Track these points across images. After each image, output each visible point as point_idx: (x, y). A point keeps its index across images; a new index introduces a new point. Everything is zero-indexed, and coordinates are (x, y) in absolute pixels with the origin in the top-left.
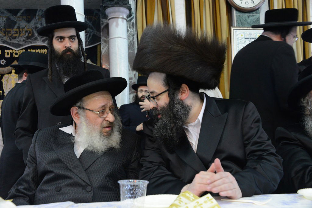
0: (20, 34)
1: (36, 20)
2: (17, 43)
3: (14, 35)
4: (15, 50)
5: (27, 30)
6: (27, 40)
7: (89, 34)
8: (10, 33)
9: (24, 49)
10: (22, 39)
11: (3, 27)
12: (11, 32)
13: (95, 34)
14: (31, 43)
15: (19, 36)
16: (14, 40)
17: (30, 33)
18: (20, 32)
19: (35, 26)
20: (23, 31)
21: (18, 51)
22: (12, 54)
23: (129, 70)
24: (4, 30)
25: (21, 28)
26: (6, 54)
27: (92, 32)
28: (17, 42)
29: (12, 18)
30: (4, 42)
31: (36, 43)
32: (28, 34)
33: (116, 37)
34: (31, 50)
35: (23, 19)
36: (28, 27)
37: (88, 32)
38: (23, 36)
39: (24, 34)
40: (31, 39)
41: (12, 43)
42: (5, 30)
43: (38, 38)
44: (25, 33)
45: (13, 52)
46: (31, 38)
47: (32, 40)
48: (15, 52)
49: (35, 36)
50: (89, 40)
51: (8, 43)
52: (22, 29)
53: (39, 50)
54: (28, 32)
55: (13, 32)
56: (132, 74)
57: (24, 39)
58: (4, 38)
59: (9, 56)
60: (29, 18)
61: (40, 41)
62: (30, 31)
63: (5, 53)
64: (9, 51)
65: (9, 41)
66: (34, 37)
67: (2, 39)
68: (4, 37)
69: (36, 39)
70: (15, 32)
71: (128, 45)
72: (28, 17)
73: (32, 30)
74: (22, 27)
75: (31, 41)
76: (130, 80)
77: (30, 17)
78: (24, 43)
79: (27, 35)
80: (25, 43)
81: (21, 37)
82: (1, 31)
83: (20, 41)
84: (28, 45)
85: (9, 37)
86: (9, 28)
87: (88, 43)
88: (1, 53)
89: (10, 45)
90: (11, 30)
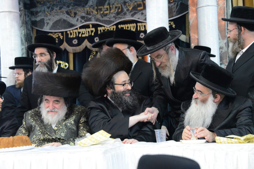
0: (110, 10)
2: (108, 20)
3: (105, 12)
4: (107, 27)
5: (117, 5)
6: (117, 16)
7: (176, 3)
8: (102, 11)
9: (115, 25)
10: (112, 16)
11: (95, 5)
12: (103, 10)
13: (183, 2)
14: (121, 18)
15: (110, 12)
16: (105, 17)
17: (119, 8)
18: (110, 8)
19: (124, 1)
20: (113, 7)
21: (109, 27)
23: (219, 39)
24: (96, 8)
25: (111, 4)
27: (180, 0)
28: (108, 19)
30: (97, 20)
31: (126, 18)
32: (118, 10)
33: (204, 5)
36: (117, 3)
38: (113, 13)
39: (114, 10)
40: (121, 15)
41: (104, 20)
42: (97, 7)
43: (127, 13)
45: (105, 29)
46: (121, 13)
47: (122, 15)
49: (124, 11)
50: (176, 10)
51: (100, 21)
53: (128, 24)
54: (118, 7)
55: (104, 10)
56: (222, 43)
57: (114, 15)
58: (97, 16)
61: (129, 16)
63: (98, 30)
64: (102, 28)
65: (101, 19)
66: (124, 12)
67: (95, 17)
69: (125, 14)
71: (218, 12)
73: (121, 6)
74: (112, 3)
75: (120, 16)
76: (221, 50)
78: (114, 19)
79: (117, 11)
80: (115, 19)
81: (112, 13)
82: (94, 10)
83: (111, 18)
84: (118, 20)
85: (101, 15)
86: (101, 6)
87: (176, 13)
88: (94, 31)
89: (102, 22)
90: (102, 7)
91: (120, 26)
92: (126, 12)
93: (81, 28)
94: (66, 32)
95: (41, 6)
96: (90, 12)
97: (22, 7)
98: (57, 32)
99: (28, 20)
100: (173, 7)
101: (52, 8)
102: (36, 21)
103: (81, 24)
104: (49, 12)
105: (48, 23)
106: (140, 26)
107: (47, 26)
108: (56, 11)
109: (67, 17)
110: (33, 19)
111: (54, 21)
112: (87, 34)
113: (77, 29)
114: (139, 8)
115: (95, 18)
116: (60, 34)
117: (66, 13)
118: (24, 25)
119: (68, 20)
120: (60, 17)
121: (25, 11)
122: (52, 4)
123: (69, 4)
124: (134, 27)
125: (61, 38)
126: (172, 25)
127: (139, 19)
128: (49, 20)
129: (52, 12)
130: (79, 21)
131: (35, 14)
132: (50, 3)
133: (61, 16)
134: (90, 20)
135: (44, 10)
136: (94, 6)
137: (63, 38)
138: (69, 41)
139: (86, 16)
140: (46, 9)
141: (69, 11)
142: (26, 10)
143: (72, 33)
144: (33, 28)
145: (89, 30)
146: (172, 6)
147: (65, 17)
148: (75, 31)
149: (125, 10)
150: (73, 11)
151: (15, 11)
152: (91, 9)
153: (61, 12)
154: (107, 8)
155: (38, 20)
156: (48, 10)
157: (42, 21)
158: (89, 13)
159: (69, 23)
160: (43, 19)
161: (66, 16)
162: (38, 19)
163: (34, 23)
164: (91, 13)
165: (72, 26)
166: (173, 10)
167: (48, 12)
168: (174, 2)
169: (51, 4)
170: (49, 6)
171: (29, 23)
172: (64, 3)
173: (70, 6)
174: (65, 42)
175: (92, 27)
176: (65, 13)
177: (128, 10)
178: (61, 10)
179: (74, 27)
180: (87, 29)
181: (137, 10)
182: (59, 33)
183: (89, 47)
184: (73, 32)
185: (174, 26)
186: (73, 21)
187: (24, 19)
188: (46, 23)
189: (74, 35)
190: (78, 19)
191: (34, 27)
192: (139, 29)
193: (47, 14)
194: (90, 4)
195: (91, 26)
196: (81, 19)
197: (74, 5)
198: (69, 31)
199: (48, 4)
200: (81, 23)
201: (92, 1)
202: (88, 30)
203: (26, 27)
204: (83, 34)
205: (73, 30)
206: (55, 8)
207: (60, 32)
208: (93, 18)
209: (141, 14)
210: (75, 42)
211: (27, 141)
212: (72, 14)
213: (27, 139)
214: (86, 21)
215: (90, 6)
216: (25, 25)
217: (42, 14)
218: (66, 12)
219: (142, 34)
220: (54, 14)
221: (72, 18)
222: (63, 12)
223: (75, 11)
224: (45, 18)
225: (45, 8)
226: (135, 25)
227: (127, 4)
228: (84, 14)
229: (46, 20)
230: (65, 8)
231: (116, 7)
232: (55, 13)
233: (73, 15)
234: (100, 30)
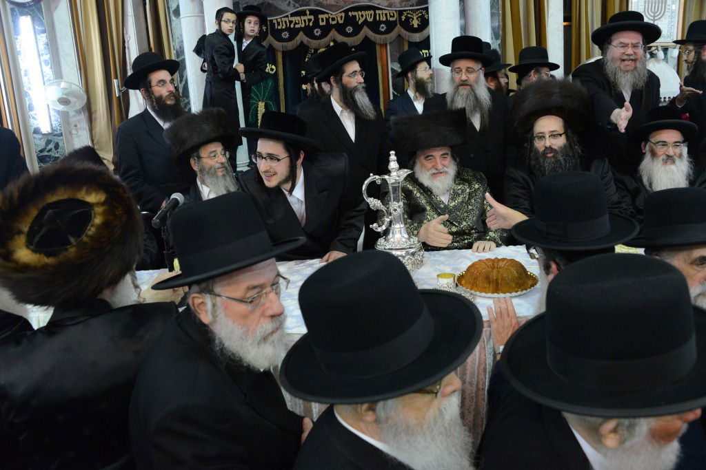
4: (332, 15)
9: (343, 12)
21: (336, 15)
22: (327, 20)
28: (335, 3)
30: (318, 5)
31: (360, 2)
34: (353, 12)
41: (328, 5)
45: (329, 17)
48: (331, 17)
53: (363, 11)
59: (324, 23)
63: (319, 19)
64: (324, 16)
80: (345, 3)
84: (349, 5)
88: (313, 20)
89: (325, 8)
91: (350, 14)
93: (292, 15)
103: (293, 10)
106: (379, 14)
112: (302, 23)
113: (287, 16)
115: (315, 1)
119: (275, 4)
120: (262, 0)
124: (371, 15)
127: (379, 4)
130: (292, 5)
134: (307, 4)
137: (267, 29)
138: (277, 34)
143: (281, 23)
145: (305, 18)
148: (284, 20)
159: (276, 8)
165: (280, 12)
174: (269, 35)
175: (310, 15)
179: (283, 14)
183: (305, 42)
186: (282, 5)
189: (283, 25)
190: (289, 2)
192: (378, 19)
195: (308, 13)
196: (294, 3)
198: (275, 19)
200: (294, 8)
202: (303, 18)
204: (296, 24)
205: (281, 18)
208: (312, 1)
210: (285, 35)
214: (301, 6)
219: (382, 25)
226: (372, 12)
234: (322, 19)
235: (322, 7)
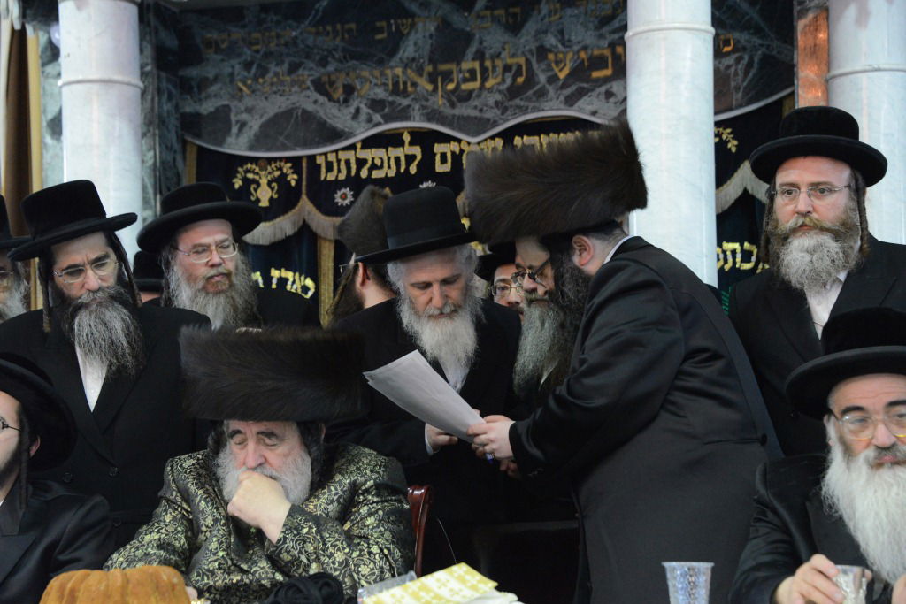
0: (484, 79)
1: (542, 20)
2: (476, 118)
3: (464, 87)
4: (469, 144)
5: (509, 61)
6: (510, 103)
7: (746, 58)
8: (452, 81)
9: (499, 135)
10: (491, 101)
11: (426, 59)
12: (455, 76)
13: (774, 53)
14: (524, 110)
15: (482, 87)
16: (465, 105)
17: (519, 72)
18: (484, 70)
19: (537, 44)
20: (494, 67)
21: (479, 143)
22: (457, 158)
24: (429, 68)
25: (487, 56)
26: (438, 158)
27: (762, 45)
28: (475, 113)
29: (457, 20)
30: (431, 117)
31: (543, 110)
32: (514, 79)
33: (857, 68)
34: (525, 137)
35: (495, 19)
36: (513, 51)
37: (744, 49)
38: (495, 87)
39: (499, 80)
40: (525, 96)
41: (459, 117)
42: (435, 68)
43: (548, 92)
44: (503, 75)
45: (462, 151)
46: (526, 91)
47: (528, 99)
48: (467, 149)
49: (538, 83)
50: (745, 84)
51: (442, 120)
52: (493, 62)
53: (552, 134)
54: (514, 69)
55: (461, 76)
57: (498, 97)
58: (432, 99)
59: (447, 168)
60: (514, 15)
61: (555, 103)
62: (520, 67)
63: (435, 155)
64: (448, 148)
65: (448, 111)
66: (536, 88)
67: (424, 103)
68: (431, 95)
69: (542, 94)
70: (467, 75)
72: (511, 10)
73: (528, 62)
74: (492, 51)
75: (522, 103)
77: (517, 10)
78: (499, 113)
79: (509, 81)
80: (503, 114)
81: (490, 90)
82: (421, 75)
83: (485, 108)
84: (513, 118)
85: (448, 95)
86: (446, 61)
87: (746, 93)
88: (419, 157)
89: (450, 125)
90: (453, 67)
91: (518, 141)
92: (544, 86)
93: (368, 143)
94: (312, 158)
95: (219, 57)
96: (405, 83)
97: (149, 61)
98: (275, 160)
99: (168, 112)
100: (733, 70)
101: (260, 66)
102: (198, 115)
103: (367, 130)
104: (249, 82)
105: (243, 125)
107: (238, 135)
108: (275, 80)
109: (315, 102)
110: (189, 108)
111: (265, 118)
112: (389, 167)
113: (352, 147)
114: (595, 74)
115: (423, 107)
116: (289, 165)
117: (312, 88)
118: (151, 129)
119: (321, 113)
120: (289, 102)
121: (159, 77)
122: (262, 53)
123: (326, 53)
125: (289, 182)
126: (726, 142)
127: (594, 113)
128: (249, 110)
129: (261, 80)
130: (363, 117)
131: (195, 89)
132: (255, 47)
133: (294, 98)
134: (404, 114)
135: (232, 75)
136: (422, 61)
137: (299, 182)
138: (323, 195)
139: (390, 99)
140: (238, 68)
141: (325, 79)
142: (163, 75)
143: (335, 165)
144: (184, 143)
145: (400, 152)
146: (728, 67)
147: (309, 101)
148: (343, 156)
149: (542, 78)
150: (341, 80)
151: (127, 79)
152: (409, 71)
153: (293, 83)
154: (472, 72)
155: (205, 113)
156: (245, 74)
157: (222, 115)
158: (401, 87)
159: (322, 125)
160: (227, 109)
161: (312, 99)
162: (207, 107)
163: (191, 124)
164: (410, 89)
165: (334, 135)
166: (733, 84)
167: (245, 84)
168: (734, 51)
169: (257, 52)
170: (249, 59)
171: (173, 122)
172: (308, 47)
173: (330, 59)
174: (304, 197)
175: (411, 144)
176: (308, 88)
177: (553, 79)
178: (294, 77)
179: (341, 142)
180: (390, 149)
181: (589, 79)
182: (282, 164)
184: (339, 161)
185: (733, 145)
186: (338, 117)
187: (152, 109)
188: (237, 122)
189: (339, 171)
190: (358, 110)
191: (189, 138)
193: (241, 90)
194: (406, 54)
195: (407, 138)
196: (370, 111)
197: (345, 58)
198: (321, 154)
199: (246, 50)
200: (371, 125)
201: (415, 44)
202: (394, 152)
203: (160, 137)
204: (374, 167)
205: (336, 151)
206: (273, 68)
207: (287, 160)
208: (417, 107)
209: (603, 97)
210: (344, 197)
211: (173, 590)
212: (334, 91)
213: (175, 580)
214: (388, 119)
215: (405, 61)
216: (157, 132)
217: (221, 89)
218: (313, 82)
220: (267, 89)
221: (337, 105)
222: (304, 82)
223: (349, 81)
224: (234, 104)
225: (233, 67)
227: (551, 56)
228: (380, 93)
229: (237, 114)
230: (311, 69)
231: (507, 68)
232: (272, 84)
233: (339, 94)
234: (444, 156)
235: (443, 124)
